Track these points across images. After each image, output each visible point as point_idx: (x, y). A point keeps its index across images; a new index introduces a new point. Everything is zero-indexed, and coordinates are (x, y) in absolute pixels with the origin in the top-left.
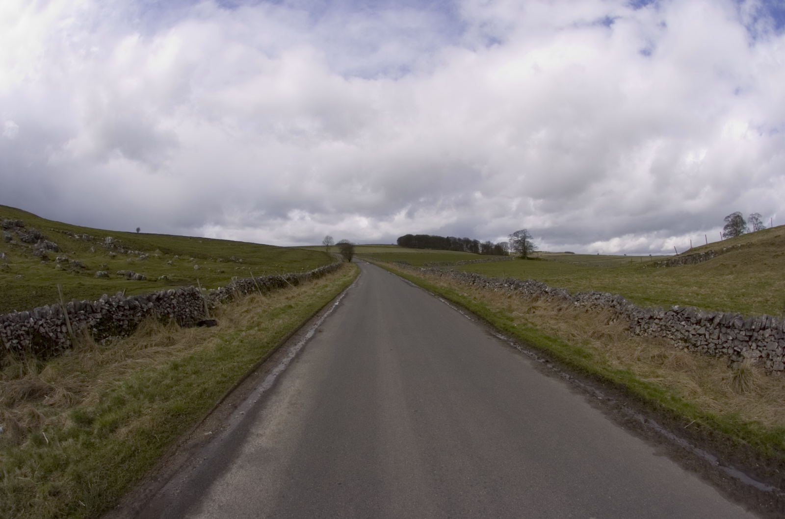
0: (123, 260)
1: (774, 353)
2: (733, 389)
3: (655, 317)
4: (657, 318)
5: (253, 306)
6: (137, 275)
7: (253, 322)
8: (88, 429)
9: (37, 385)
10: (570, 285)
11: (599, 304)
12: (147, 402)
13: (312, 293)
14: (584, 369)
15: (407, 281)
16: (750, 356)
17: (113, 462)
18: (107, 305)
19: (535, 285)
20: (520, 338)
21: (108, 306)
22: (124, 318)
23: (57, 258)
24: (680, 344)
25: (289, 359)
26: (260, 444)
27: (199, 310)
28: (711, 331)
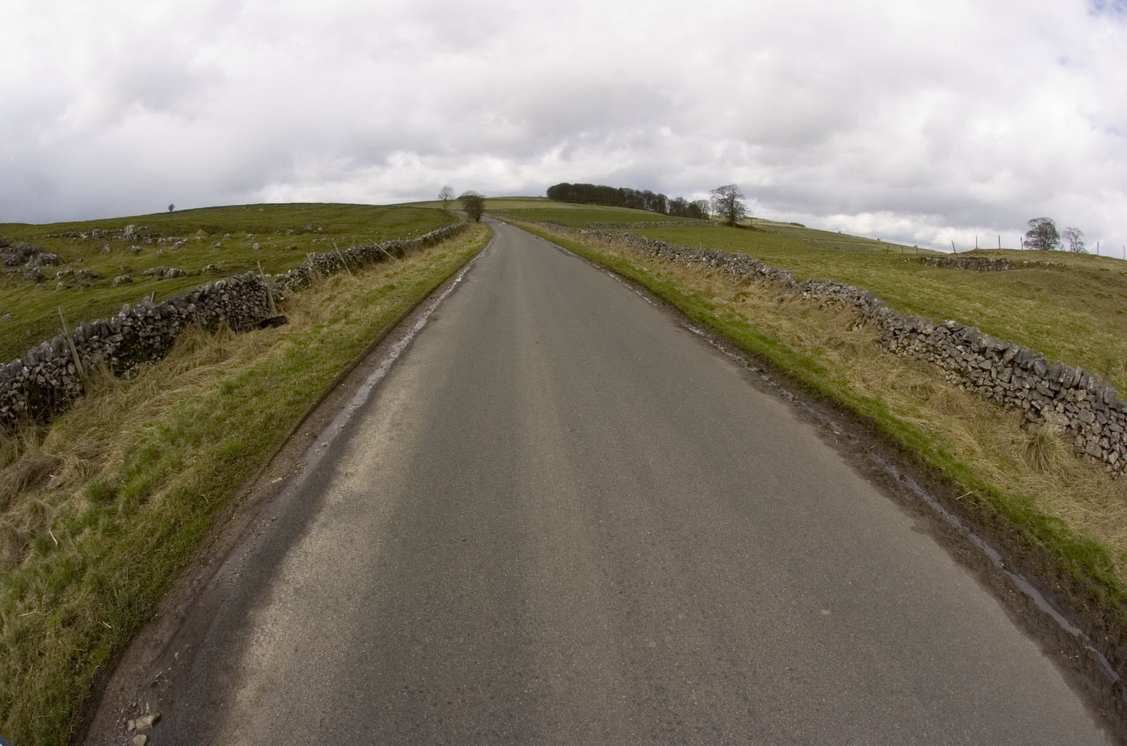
0: (151, 254)
1: (1089, 427)
2: (1027, 462)
3: (919, 331)
4: (921, 333)
5: (340, 290)
6: (172, 270)
7: (339, 313)
8: (110, 507)
9: (38, 461)
10: (797, 269)
11: (839, 300)
12: (189, 447)
13: (424, 266)
14: (814, 389)
15: (560, 248)
16: (1054, 423)
17: (145, 548)
18: (130, 319)
19: (746, 262)
20: (723, 335)
21: (132, 320)
22: (155, 333)
23: (58, 273)
24: (954, 377)
25: (391, 360)
26: (351, 488)
27: (262, 305)
28: (999, 369)
